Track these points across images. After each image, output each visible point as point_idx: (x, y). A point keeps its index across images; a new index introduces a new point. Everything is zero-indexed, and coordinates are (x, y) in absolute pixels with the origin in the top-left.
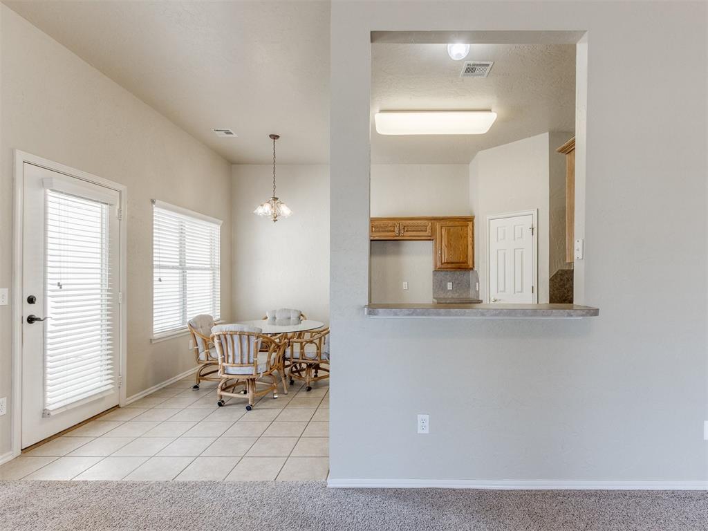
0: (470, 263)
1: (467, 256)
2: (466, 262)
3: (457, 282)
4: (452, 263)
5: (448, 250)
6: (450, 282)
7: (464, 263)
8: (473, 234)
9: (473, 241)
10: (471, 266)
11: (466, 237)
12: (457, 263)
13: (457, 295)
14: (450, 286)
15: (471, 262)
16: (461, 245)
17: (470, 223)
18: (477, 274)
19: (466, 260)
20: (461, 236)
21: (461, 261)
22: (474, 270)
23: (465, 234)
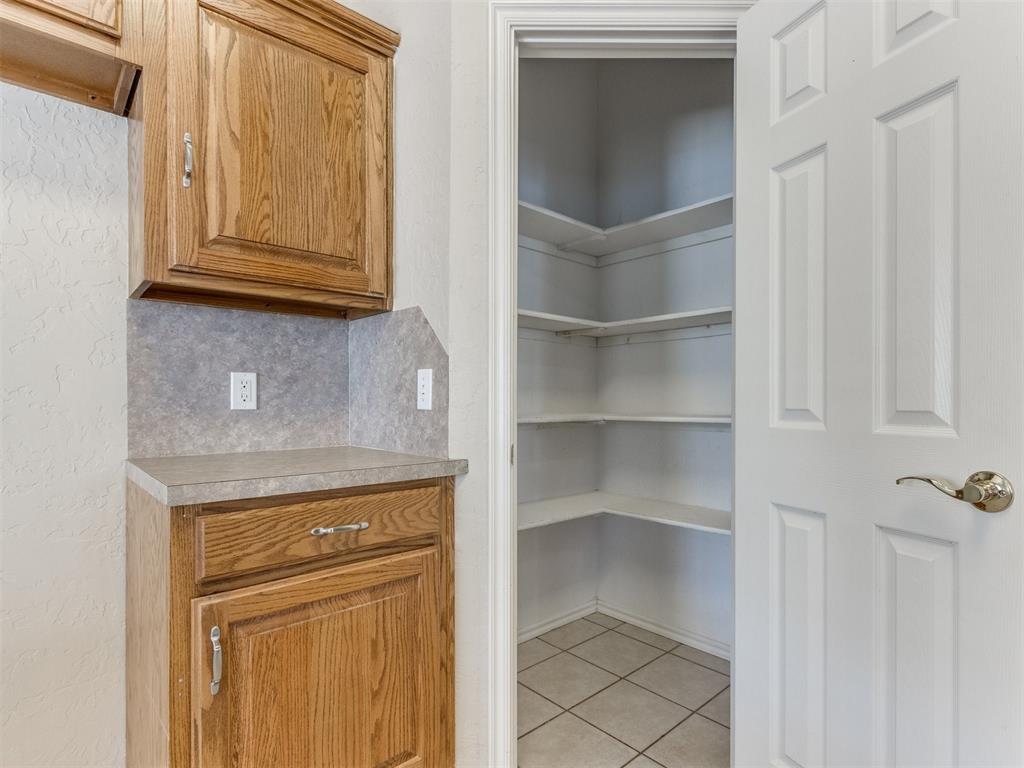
0: (374, 269)
1: (359, 229)
2: (352, 262)
3: (284, 372)
4: (276, 251)
5: (248, 168)
6: (242, 367)
7: (342, 262)
8: (388, 126)
9: (388, 157)
10: (377, 287)
12: (307, 256)
13: (282, 435)
14: (242, 391)
15: (379, 269)
17: (375, 63)
18: (426, 322)
19: (349, 246)
20: (329, 115)
21: (326, 248)
22: (394, 310)
23: (350, 114)
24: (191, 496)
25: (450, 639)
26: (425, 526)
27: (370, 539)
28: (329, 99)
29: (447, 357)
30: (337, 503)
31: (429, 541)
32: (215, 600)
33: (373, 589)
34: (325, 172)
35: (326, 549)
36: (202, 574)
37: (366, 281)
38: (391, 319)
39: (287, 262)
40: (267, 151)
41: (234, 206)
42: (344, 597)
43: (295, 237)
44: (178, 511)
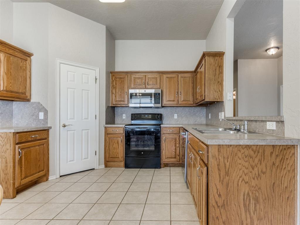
1: (26, 88)
2: (24, 93)
4: (12, 92)
5: (8, 78)
7: (22, 93)
9: (30, 75)
10: (29, 97)
11: (25, 70)
12: (17, 93)
15: (29, 95)
16: (21, 77)
17: (28, 58)
18: (42, 105)
19: (24, 91)
20: (21, 68)
21: (20, 91)
22: (31, 101)
23: (24, 68)
24: (17, 131)
25: (48, 154)
26: (45, 136)
27: (38, 138)
28: (21, 66)
29: (47, 111)
30: (34, 133)
31: (45, 139)
32: (19, 145)
33: (38, 145)
34: (20, 78)
35: (33, 139)
36: (17, 142)
37: (27, 97)
38: (30, 103)
39: (14, 94)
40: (11, 75)
41: (5, 85)
42: (35, 146)
43: (15, 90)
44: (14, 133)
